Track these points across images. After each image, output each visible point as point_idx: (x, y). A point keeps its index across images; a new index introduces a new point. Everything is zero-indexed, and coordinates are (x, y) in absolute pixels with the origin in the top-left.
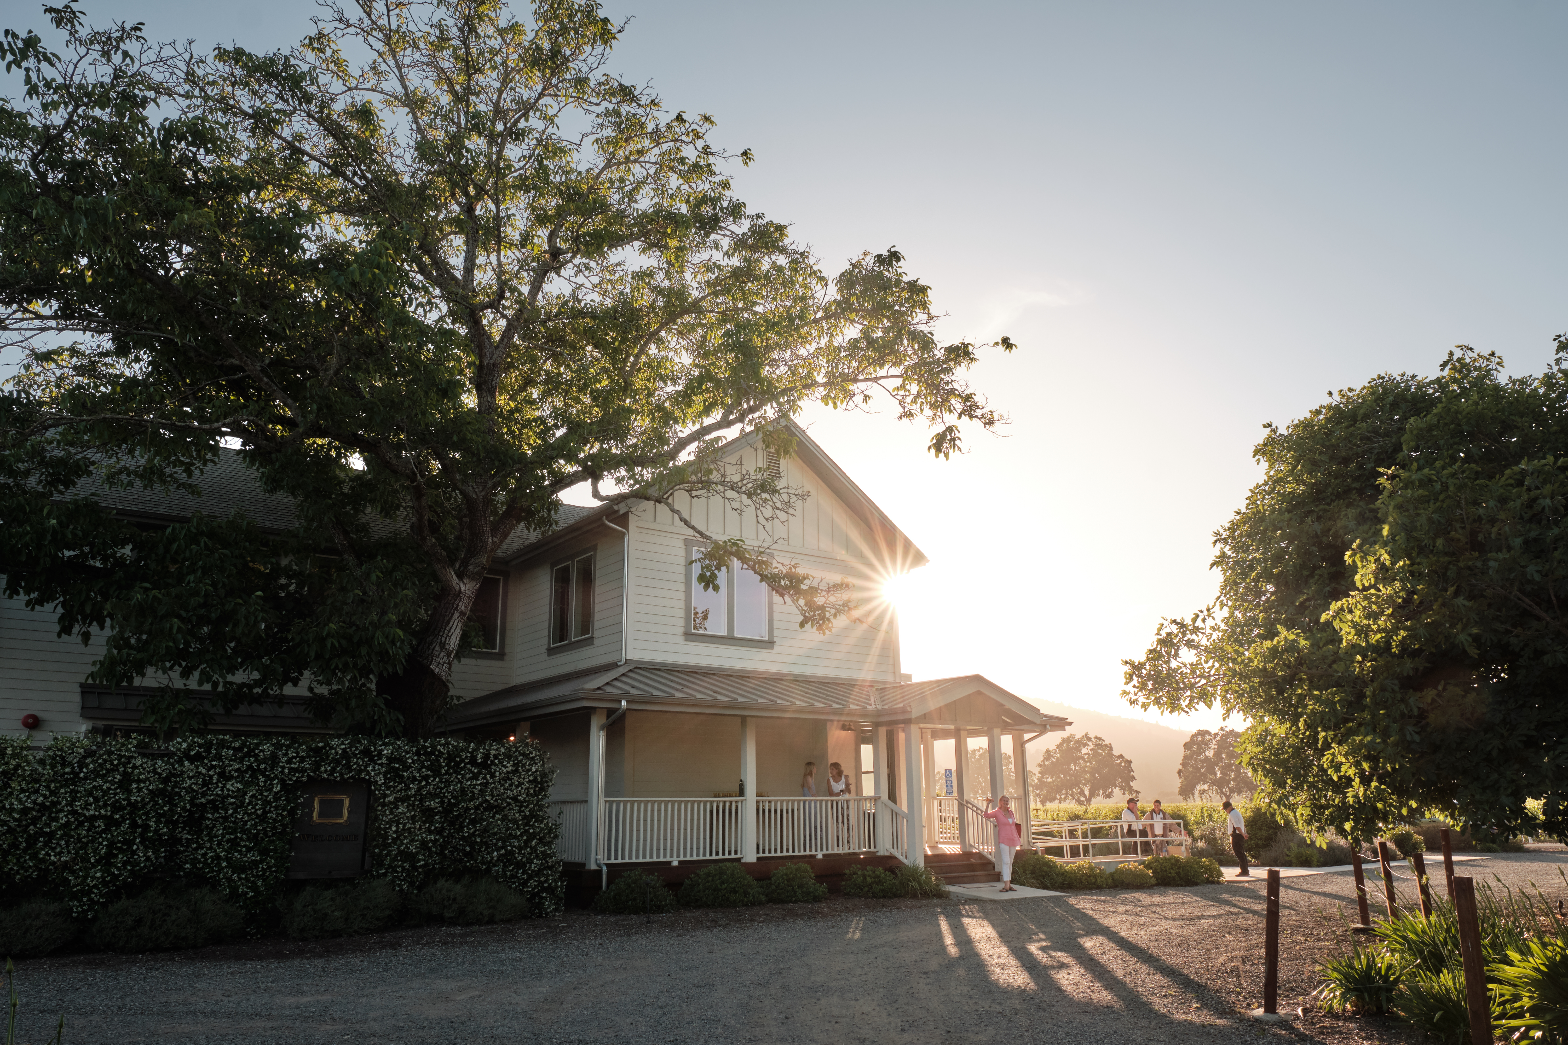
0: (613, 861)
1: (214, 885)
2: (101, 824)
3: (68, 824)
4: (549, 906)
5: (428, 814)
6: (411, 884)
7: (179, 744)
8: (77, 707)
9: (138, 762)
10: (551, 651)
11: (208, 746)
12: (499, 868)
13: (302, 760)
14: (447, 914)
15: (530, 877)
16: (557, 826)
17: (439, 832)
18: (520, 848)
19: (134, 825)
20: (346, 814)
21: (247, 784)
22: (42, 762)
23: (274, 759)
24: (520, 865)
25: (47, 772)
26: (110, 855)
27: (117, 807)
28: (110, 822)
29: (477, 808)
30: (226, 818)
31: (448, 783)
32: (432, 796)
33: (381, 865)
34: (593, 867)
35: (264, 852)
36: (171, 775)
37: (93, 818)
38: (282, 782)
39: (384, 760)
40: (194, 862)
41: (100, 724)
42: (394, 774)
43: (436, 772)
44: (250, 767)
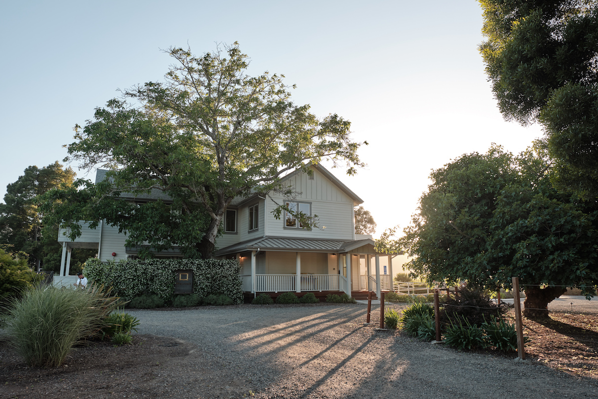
0: (258, 291)
1: (157, 295)
2: (131, 280)
3: (124, 280)
4: (239, 302)
5: (208, 279)
6: (204, 295)
7: (147, 261)
8: (125, 250)
9: (138, 265)
10: (249, 232)
11: (154, 262)
12: (226, 292)
13: (176, 265)
14: (212, 303)
15: (234, 294)
16: (241, 282)
17: (211, 283)
18: (231, 287)
19: (138, 280)
20: (187, 278)
21: (163, 271)
22: (118, 265)
23: (169, 264)
24: (231, 291)
25: (119, 268)
26: (133, 287)
27: (134, 276)
28: (133, 280)
29: (220, 277)
30: (159, 279)
31: (212, 270)
32: (209, 274)
33: (196, 291)
34: (253, 293)
35: (168, 287)
36: (146, 268)
37: (129, 279)
38: (172, 270)
39: (196, 265)
40: (152, 289)
41: (131, 255)
42: (199, 268)
43: (210, 268)
44: (164, 267)
